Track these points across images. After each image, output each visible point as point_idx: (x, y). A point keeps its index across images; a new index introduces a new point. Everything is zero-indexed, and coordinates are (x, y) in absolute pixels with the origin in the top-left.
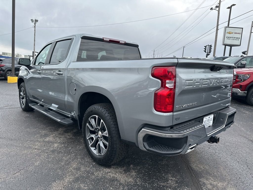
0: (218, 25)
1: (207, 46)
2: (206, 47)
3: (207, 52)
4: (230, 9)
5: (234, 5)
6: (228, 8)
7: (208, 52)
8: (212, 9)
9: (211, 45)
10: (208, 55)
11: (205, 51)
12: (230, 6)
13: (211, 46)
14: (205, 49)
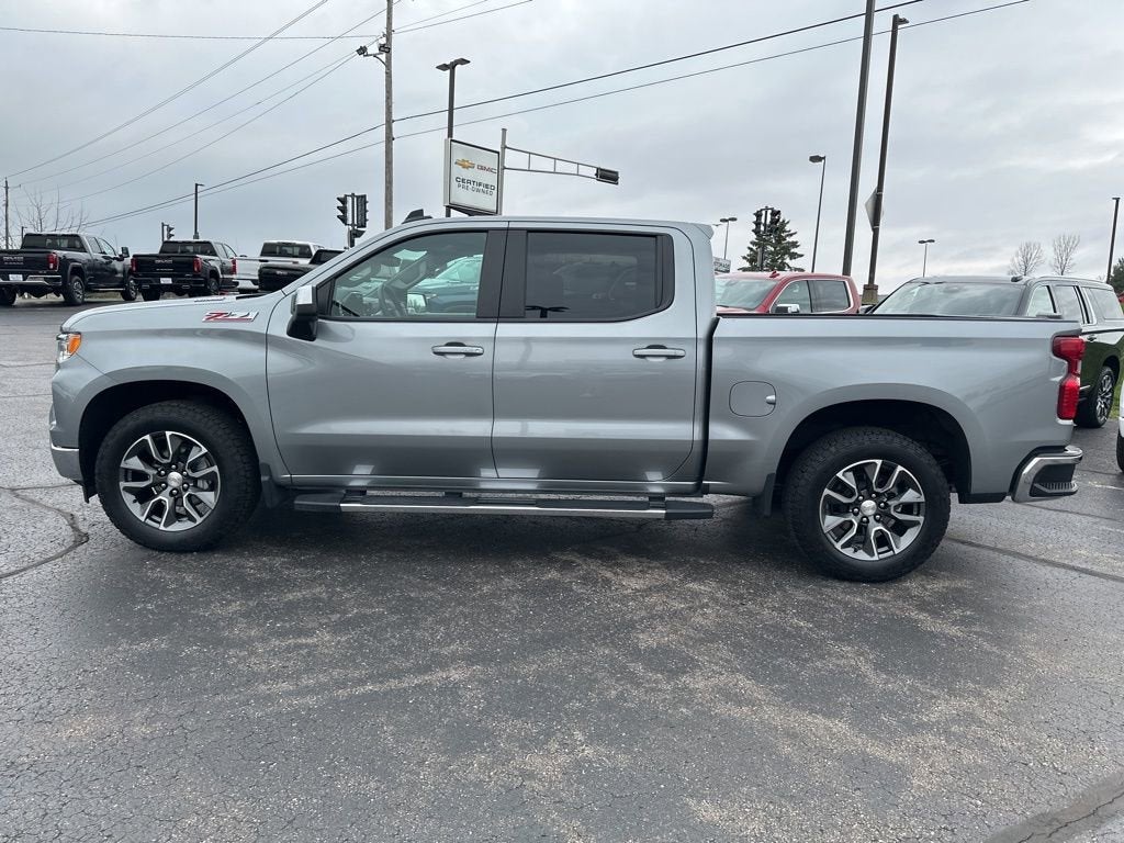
0: (389, 122)
1: (349, 199)
2: (343, 201)
3: (350, 222)
4: (448, 72)
5: (464, 62)
6: (443, 67)
7: (353, 225)
8: (362, 51)
9: (364, 197)
10: (354, 235)
11: (343, 219)
12: (448, 63)
13: (362, 200)
14: (343, 210)
